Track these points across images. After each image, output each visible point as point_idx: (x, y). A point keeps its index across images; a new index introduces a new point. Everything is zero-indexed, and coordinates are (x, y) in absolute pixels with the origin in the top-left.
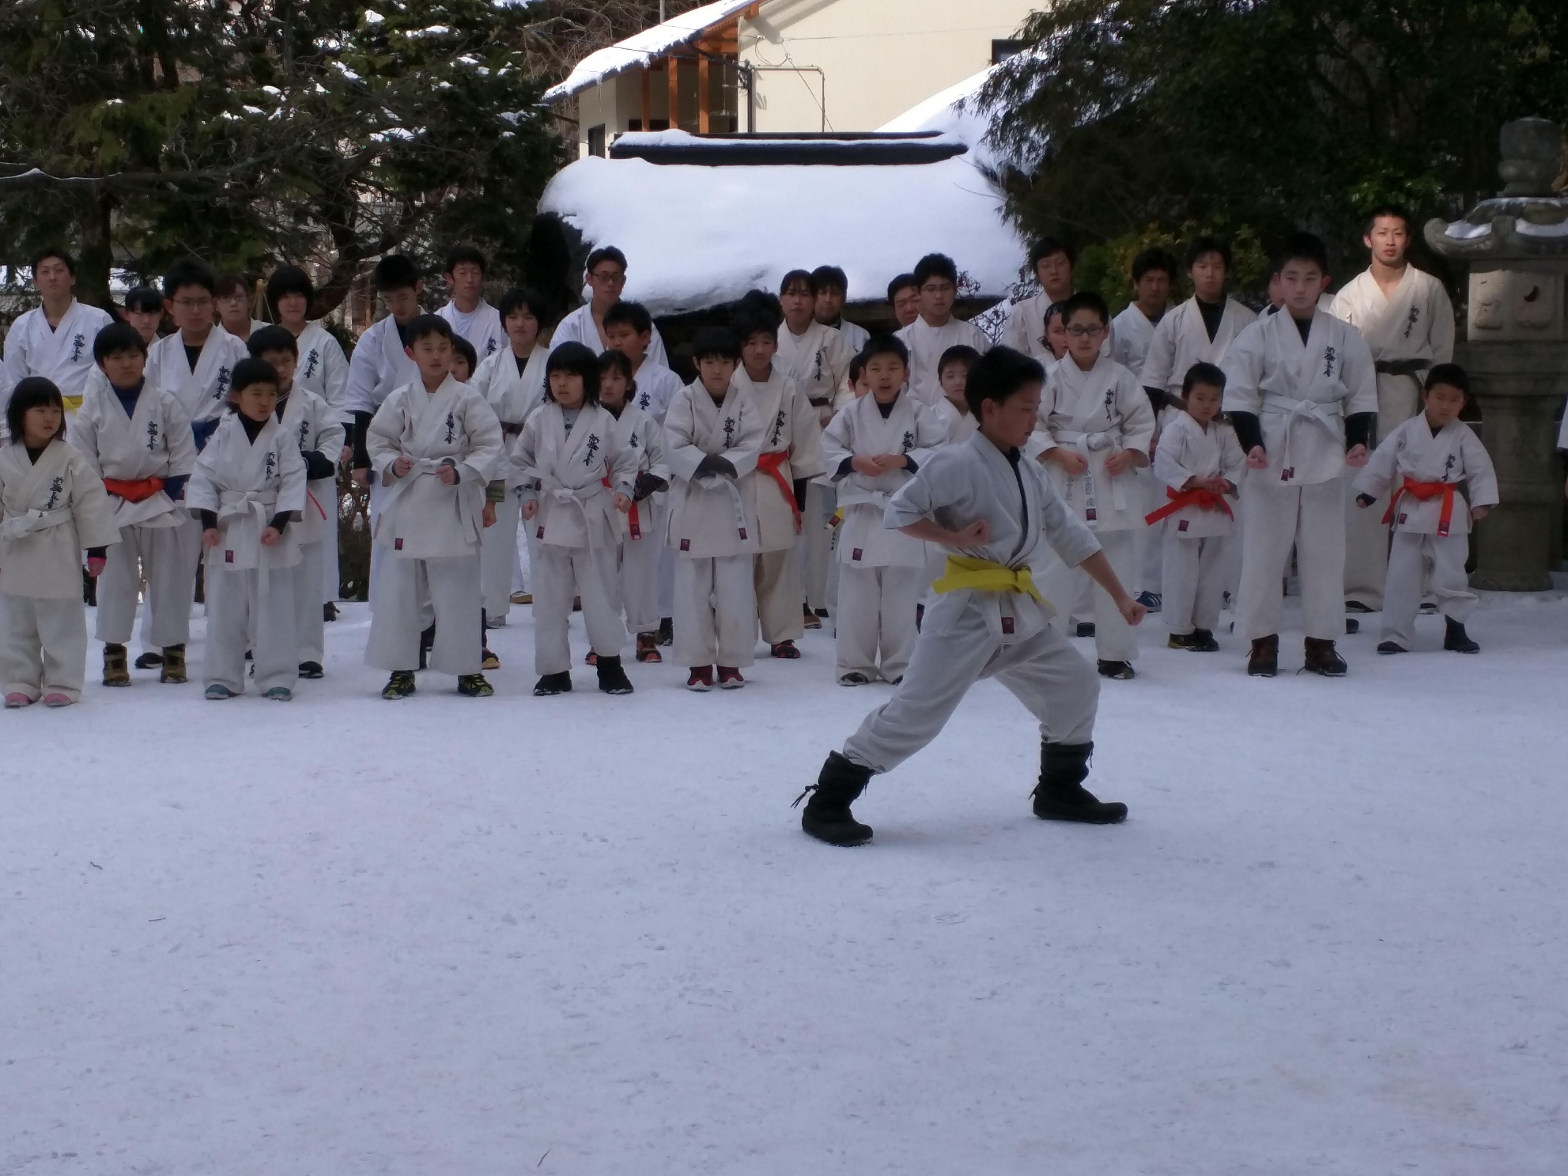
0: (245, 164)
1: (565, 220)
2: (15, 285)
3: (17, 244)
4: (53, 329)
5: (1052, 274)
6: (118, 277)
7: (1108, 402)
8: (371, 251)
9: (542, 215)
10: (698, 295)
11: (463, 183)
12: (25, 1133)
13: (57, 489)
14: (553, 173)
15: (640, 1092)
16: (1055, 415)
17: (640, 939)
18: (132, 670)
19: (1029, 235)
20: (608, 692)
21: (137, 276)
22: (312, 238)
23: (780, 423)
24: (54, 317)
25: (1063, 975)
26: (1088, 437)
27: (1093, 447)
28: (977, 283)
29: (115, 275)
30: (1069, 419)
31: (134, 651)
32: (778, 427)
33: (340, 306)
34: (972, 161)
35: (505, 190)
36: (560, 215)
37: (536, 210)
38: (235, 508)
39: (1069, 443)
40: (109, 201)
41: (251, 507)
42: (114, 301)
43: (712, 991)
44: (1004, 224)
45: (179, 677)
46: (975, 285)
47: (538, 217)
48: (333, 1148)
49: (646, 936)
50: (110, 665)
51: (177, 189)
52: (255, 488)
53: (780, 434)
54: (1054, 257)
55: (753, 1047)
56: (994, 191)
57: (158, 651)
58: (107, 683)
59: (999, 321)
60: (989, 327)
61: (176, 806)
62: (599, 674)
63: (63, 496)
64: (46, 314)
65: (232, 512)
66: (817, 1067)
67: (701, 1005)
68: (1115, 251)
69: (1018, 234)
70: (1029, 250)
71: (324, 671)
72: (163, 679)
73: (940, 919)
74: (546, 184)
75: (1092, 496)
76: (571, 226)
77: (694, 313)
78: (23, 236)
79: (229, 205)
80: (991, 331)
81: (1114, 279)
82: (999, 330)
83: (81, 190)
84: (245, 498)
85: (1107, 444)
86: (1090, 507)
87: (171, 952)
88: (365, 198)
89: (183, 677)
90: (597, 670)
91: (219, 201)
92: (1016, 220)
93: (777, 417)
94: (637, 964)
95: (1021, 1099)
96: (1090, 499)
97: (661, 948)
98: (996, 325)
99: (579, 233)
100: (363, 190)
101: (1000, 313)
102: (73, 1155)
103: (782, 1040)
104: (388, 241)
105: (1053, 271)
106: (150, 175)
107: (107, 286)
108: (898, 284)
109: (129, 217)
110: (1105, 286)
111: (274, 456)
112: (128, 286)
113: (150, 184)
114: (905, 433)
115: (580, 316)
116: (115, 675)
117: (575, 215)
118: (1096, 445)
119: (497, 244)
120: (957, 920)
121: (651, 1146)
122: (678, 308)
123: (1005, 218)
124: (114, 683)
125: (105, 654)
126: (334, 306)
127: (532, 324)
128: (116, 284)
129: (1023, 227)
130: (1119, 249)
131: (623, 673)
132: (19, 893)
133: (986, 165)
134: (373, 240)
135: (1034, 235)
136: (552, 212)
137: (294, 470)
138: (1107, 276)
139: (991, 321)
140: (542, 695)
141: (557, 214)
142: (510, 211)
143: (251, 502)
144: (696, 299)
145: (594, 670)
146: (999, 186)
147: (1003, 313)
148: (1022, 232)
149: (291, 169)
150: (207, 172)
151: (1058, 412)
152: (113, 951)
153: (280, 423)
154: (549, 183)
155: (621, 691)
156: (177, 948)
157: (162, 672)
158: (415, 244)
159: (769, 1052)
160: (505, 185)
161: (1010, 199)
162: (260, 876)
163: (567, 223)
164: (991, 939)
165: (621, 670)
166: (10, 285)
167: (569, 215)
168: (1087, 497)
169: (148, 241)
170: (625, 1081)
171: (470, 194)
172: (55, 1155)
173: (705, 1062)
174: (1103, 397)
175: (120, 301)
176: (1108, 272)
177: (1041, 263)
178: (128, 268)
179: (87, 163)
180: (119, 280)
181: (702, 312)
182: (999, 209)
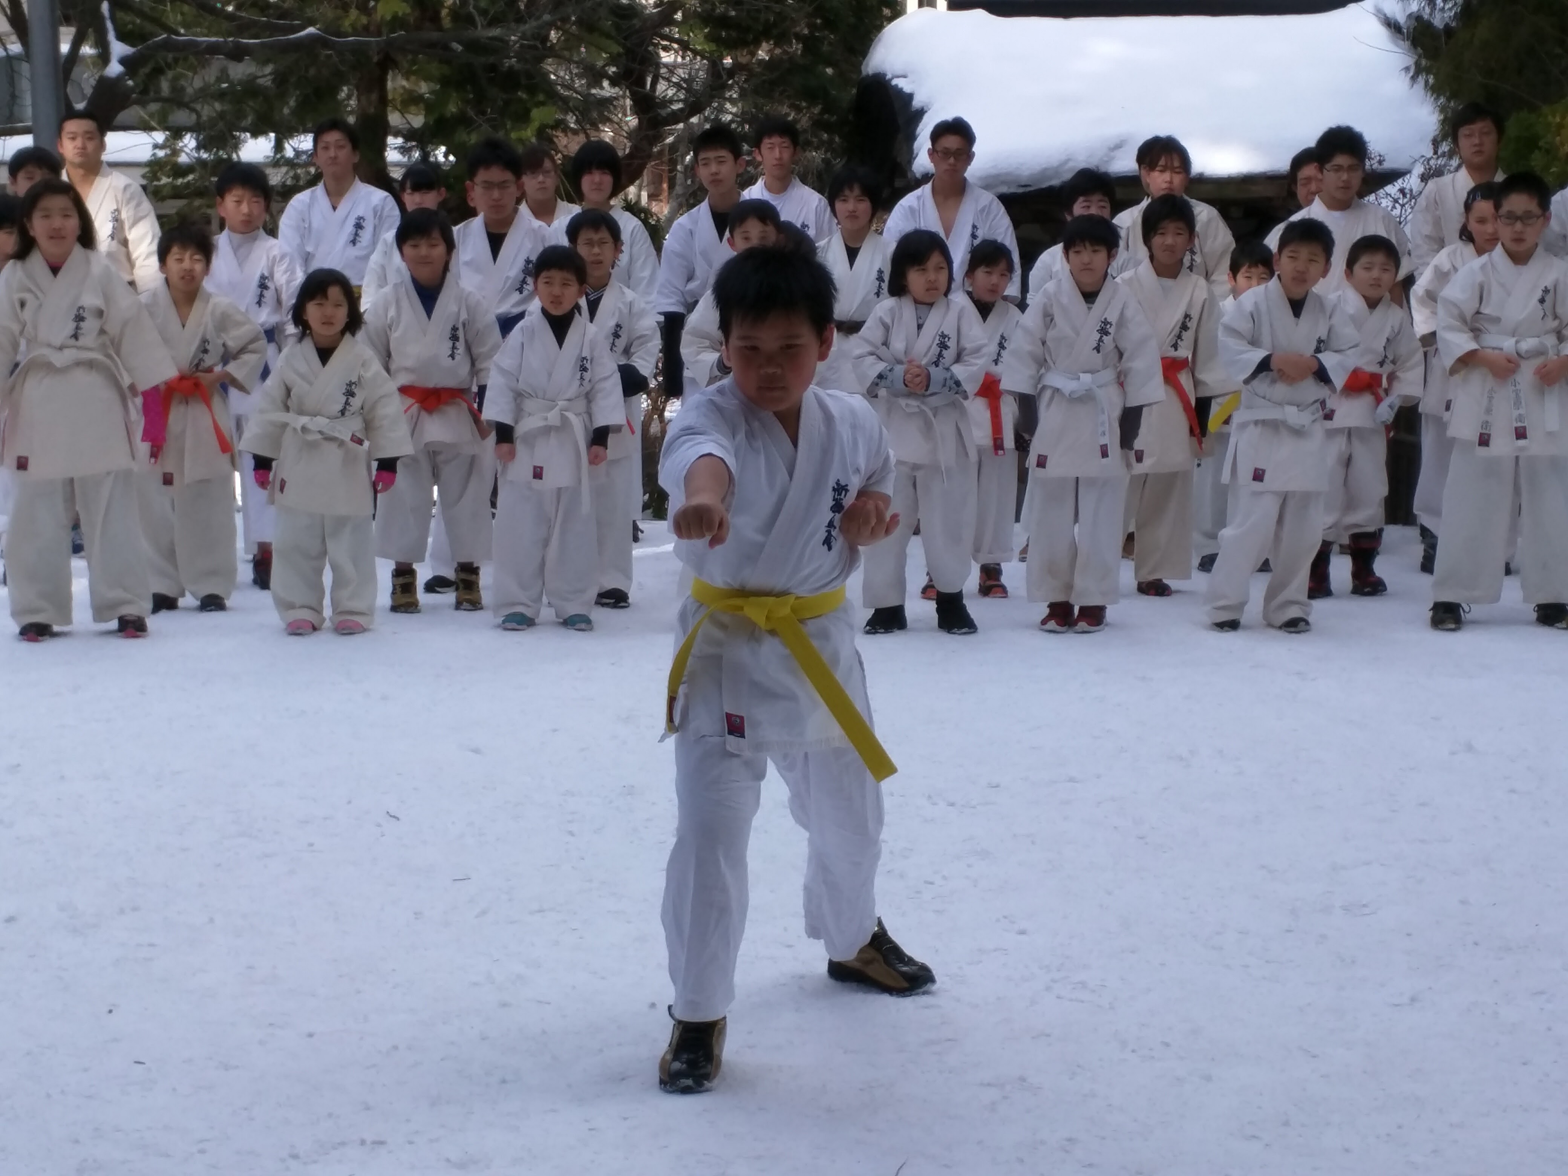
0: (540, 22)
1: (895, 82)
2: (283, 157)
3: (286, 111)
4: (334, 208)
5: (1475, 145)
6: (395, 148)
7: (1542, 301)
8: (675, 118)
9: (868, 76)
10: (1045, 170)
11: (781, 39)
12: (330, 1115)
13: (350, 394)
14: (880, 28)
15: (1005, 1098)
16: (1481, 315)
17: (998, 920)
18: (422, 597)
19: (1442, 100)
20: (949, 632)
21: (417, 146)
22: (606, 103)
23: (1184, 327)
24: (335, 195)
25: (1496, 981)
26: (1517, 342)
27: (1523, 355)
28: (1380, 156)
29: (393, 146)
30: (1497, 320)
31: (424, 573)
32: (1181, 332)
33: (637, 182)
34: (1372, 10)
35: (825, 48)
36: (889, 76)
37: (860, 72)
38: (546, 419)
39: (1494, 348)
40: (387, 63)
41: (564, 420)
42: (391, 175)
43: (1083, 985)
44: (1412, 86)
45: (476, 603)
46: (1378, 158)
47: (863, 78)
48: (666, 1147)
49: (1005, 917)
50: (399, 590)
51: (460, 48)
52: (567, 396)
53: (1182, 340)
54: (1478, 126)
55: (1133, 1051)
56: (1398, 46)
57: (449, 573)
58: (395, 609)
59: (1405, 200)
60: (1394, 207)
61: (476, 751)
62: (938, 610)
63: (356, 402)
64: (328, 193)
65: (541, 423)
66: (1208, 1078)
67: (1071, 1000)
68: (1550, 118)
69: (1430, 99)
70: (1442, 117)
71: (630, 600)
72: (458, 606)
73: (1346, 909)
74: (872, 41)
75: (1522, 411)
76: (901, 89)
77: (1043, 189)
78: (292, 103)
79: (518, 67)
80: (1397, 212)
81: (1548, 152)
82: (1406, 211)
83: (359, 50)
84: (557, 408)
85: (1540, 352)
86: (1519, 424)
87: (477, 917)
88: (667, 58)
89: (479, 604)
90: (936, 606)
91: (507, 63)
92: (1427, 82)
93: (1182, 319)
94: (995, 950)
95: (1451, 1125)
96: (1520, 415)
97: (1022, 932)
98: (1403, 206)
99: (910, 96)
100: (666, 49)
101: (1407, 191)
102: (382, 1143)
103: (1167, 1045)
104: (694, 107)
105: (1477, 141)
106: (435, 35)
107: (382, 158)
108: (1301, 160)
109: (408, 79)
110: (1536, 161)
111: (587, 360)
112: (407, 157)
113: (432, 45)
114: (1317, 338)
115: (919, 198)
116: (404, 600)
117: (905, 77)
118: (1527, 352)
119: (817, 110)
120: (1366, 911)
121: (1021, 1161)
122: (1023, 184)
123: (1414, 79)
124: (403, 609)
125: (393, 576)
126: (631, 182)
127: (865, 206)
128: (392, 156)
129: (1435, 90)
130: (1554, 116)
131: (966, 611)
132: (311, 845)
133: (1389, 15)
134: (676, 107)
135: (1449, 100)
136: (880, 73)
137: (606, 375)
138: (1540, 148)
139: (1396, 201)
140: (874, 633)
141: (885, 75)
142: (829, 71)
143: (566, 413)
144: (1044, 173)
145: (932, 606)
146: (1403, 40)
147: (1411, 190)
148: (1435, 96)
149: (589, 26)
150: (496, 32)
151: (1483, 312)
152: (415, 914)
153: (591, 321)
154: (877, 39)
155: (964, 630)
156: (484, 913)
157: (457, 598)
158: (721, 110)
159: (1153, 1057)
160: (826, 43)
161: (1420, 56)
162: (571, 834)
163: (896, 85)
164: (1409, 935)
165: (963, 607)
166: (278, 156)
167: (898, 77)
168: (1516, 413)
169: (429, 108)
170: (989, 1085)
171: (785, 52)
172: (363, 1142)
173: (1079, 1066)
174: (1539, 294)
175: (396, 174)
176: (1541, 144)
177: (1463, 131)
178: (407, 138)
179: (364, 20)
180: (396, 151)
181: (1051, 189)
182: (1407, 69)
